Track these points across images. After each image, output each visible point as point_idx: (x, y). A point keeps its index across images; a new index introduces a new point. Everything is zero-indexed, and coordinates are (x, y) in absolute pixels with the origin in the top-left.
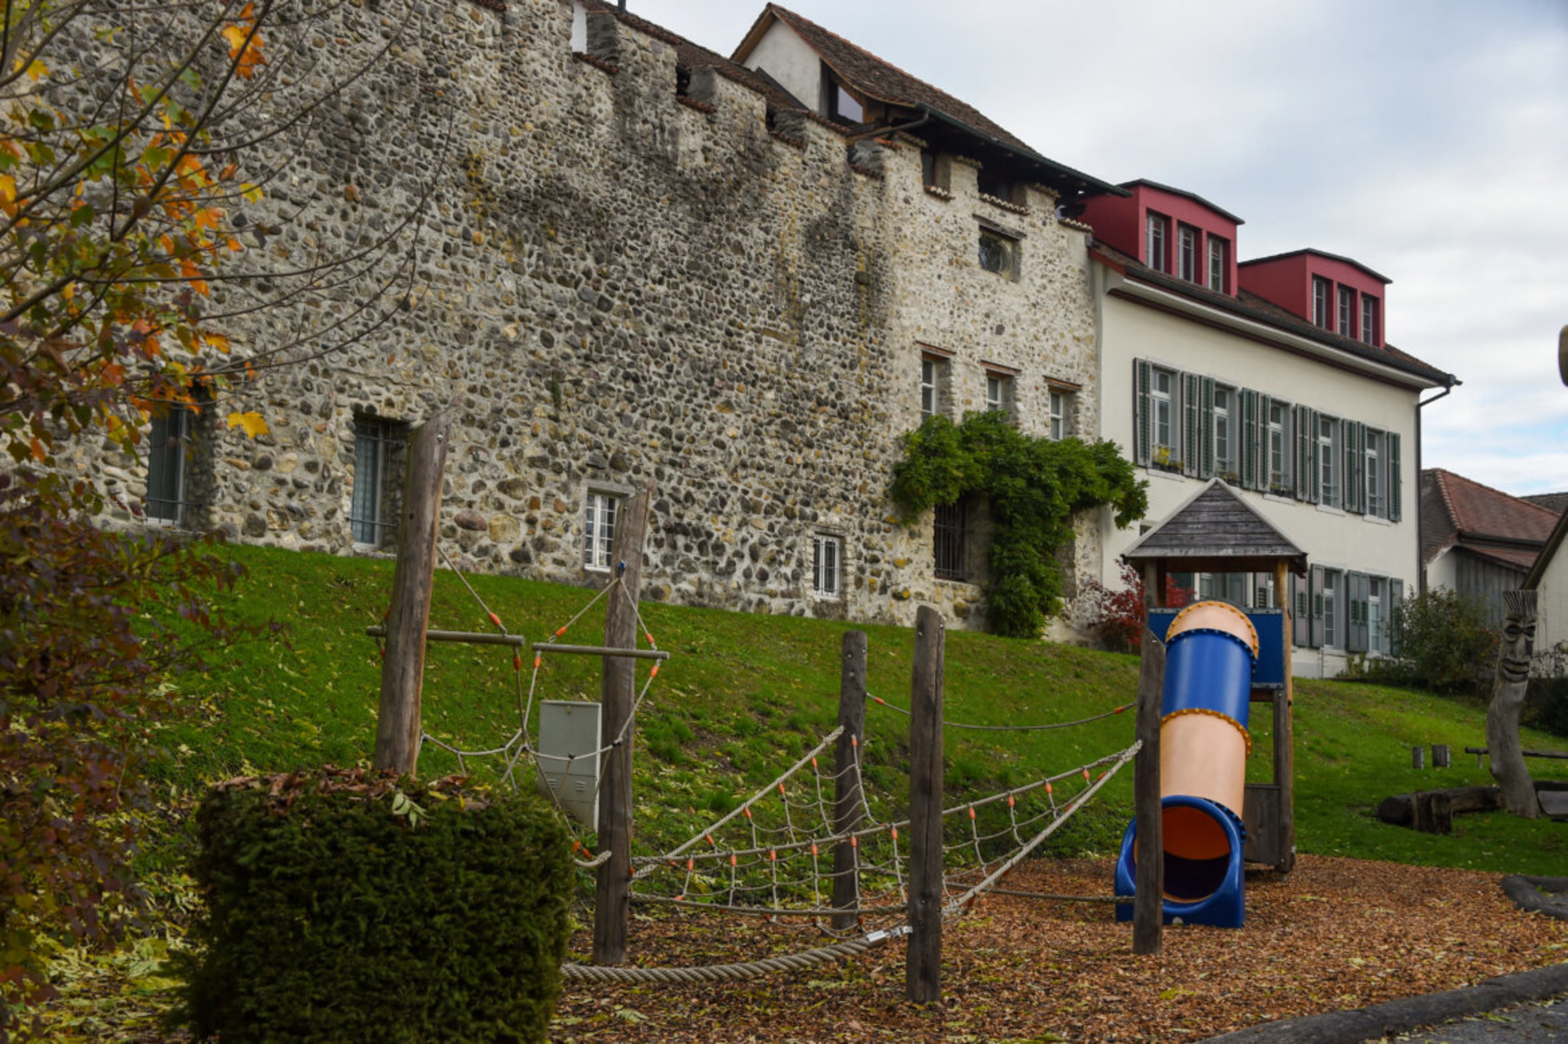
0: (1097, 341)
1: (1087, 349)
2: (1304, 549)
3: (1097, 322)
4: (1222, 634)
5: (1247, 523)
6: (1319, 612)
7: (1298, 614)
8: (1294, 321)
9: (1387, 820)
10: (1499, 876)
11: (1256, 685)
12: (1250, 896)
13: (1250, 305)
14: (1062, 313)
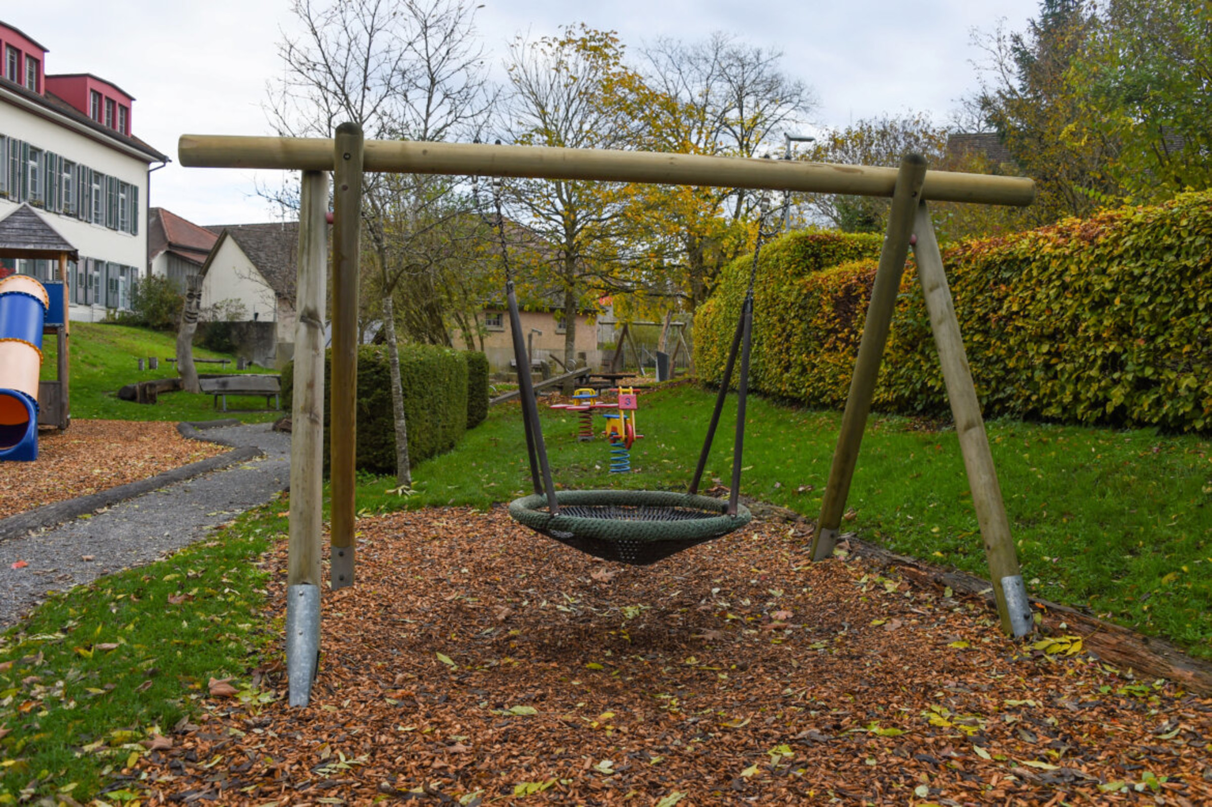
2: (76, 247)
4: (27, 295)
5: (43, 230)
6: (91, 284)
8: (79, 115)
9: (123, 398)
10: (177, 423)
11: (47, 325)
12: (41, 445)
13: (52, 101)
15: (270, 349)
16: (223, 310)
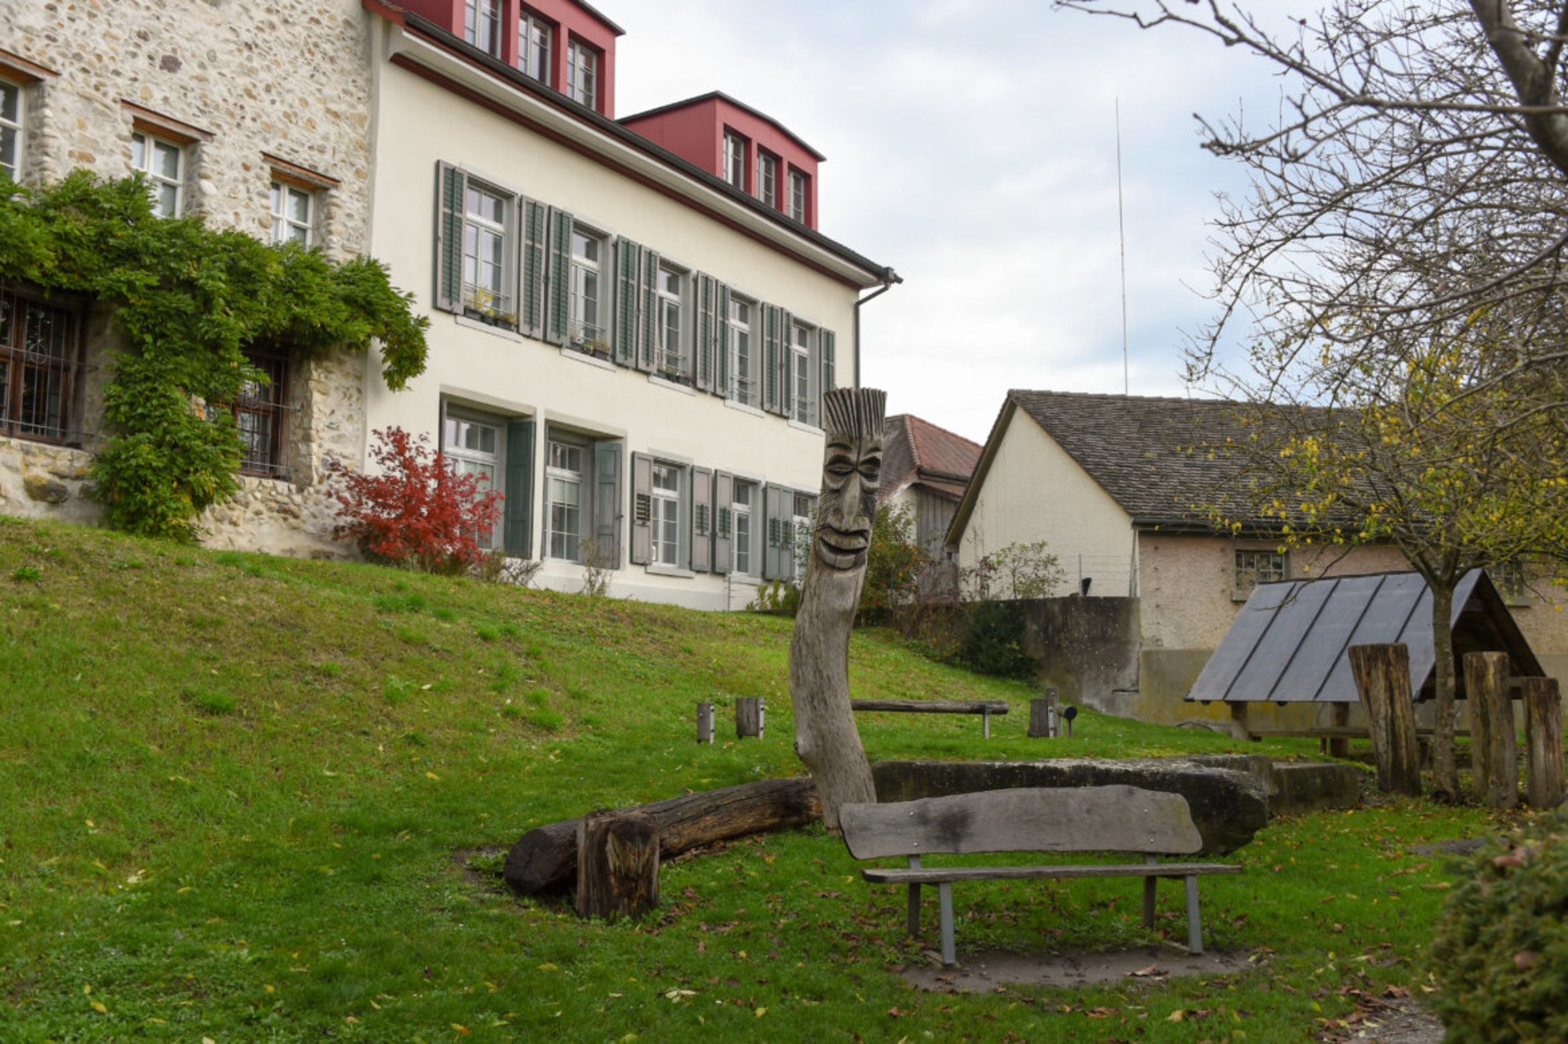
0: (370, 124)
1: (353, 134)
3: (371, 97)
6: (726, 528)
7: (696, 531)
14: (306, 70)
15: (1122, 667)
16: (1005, 571)
